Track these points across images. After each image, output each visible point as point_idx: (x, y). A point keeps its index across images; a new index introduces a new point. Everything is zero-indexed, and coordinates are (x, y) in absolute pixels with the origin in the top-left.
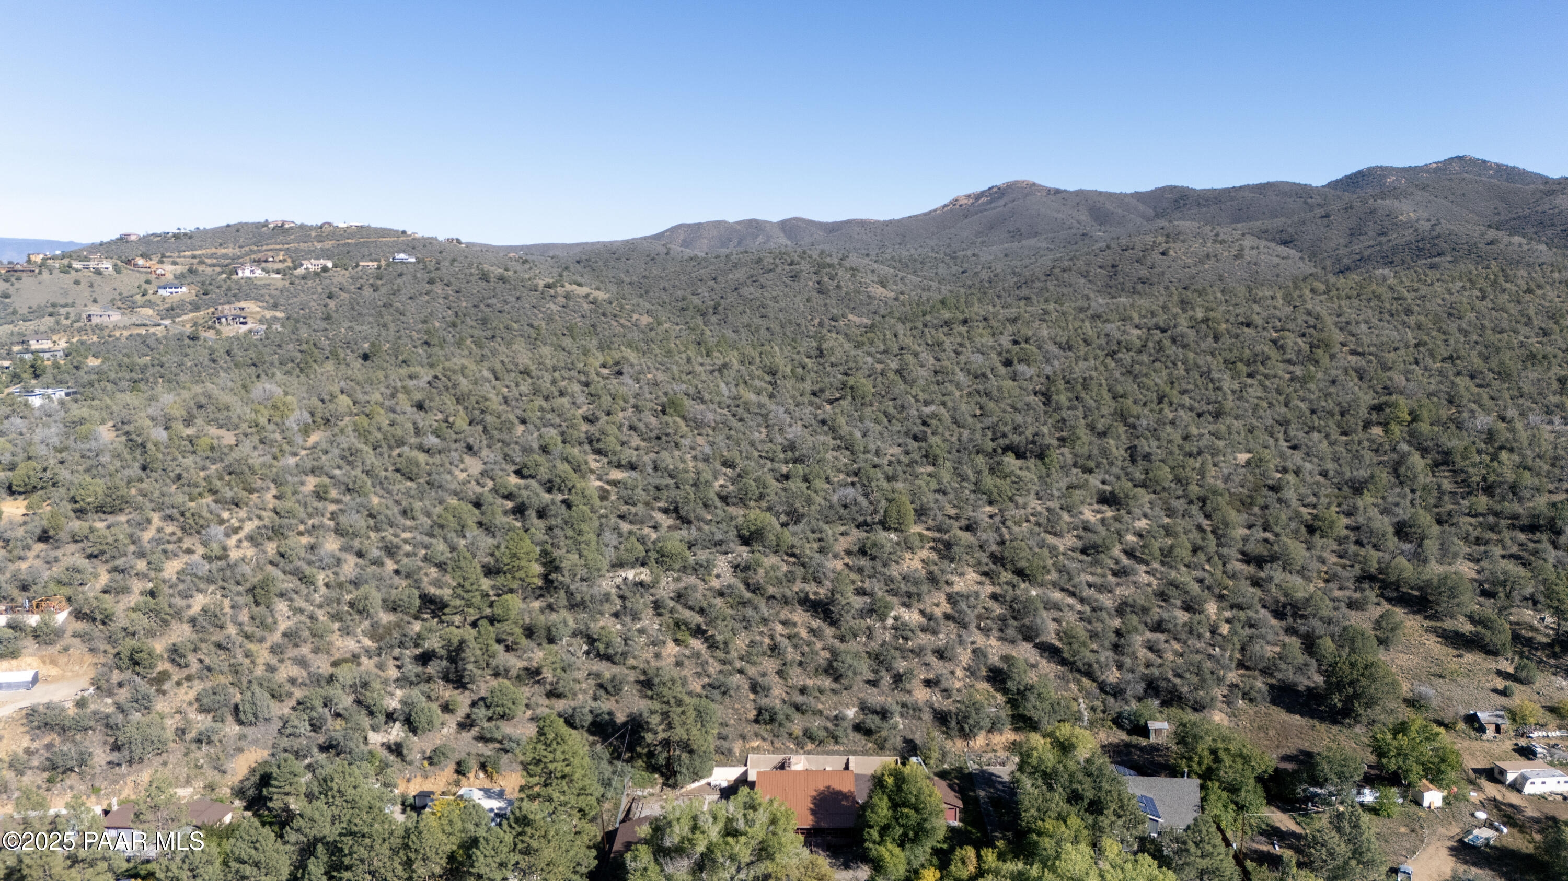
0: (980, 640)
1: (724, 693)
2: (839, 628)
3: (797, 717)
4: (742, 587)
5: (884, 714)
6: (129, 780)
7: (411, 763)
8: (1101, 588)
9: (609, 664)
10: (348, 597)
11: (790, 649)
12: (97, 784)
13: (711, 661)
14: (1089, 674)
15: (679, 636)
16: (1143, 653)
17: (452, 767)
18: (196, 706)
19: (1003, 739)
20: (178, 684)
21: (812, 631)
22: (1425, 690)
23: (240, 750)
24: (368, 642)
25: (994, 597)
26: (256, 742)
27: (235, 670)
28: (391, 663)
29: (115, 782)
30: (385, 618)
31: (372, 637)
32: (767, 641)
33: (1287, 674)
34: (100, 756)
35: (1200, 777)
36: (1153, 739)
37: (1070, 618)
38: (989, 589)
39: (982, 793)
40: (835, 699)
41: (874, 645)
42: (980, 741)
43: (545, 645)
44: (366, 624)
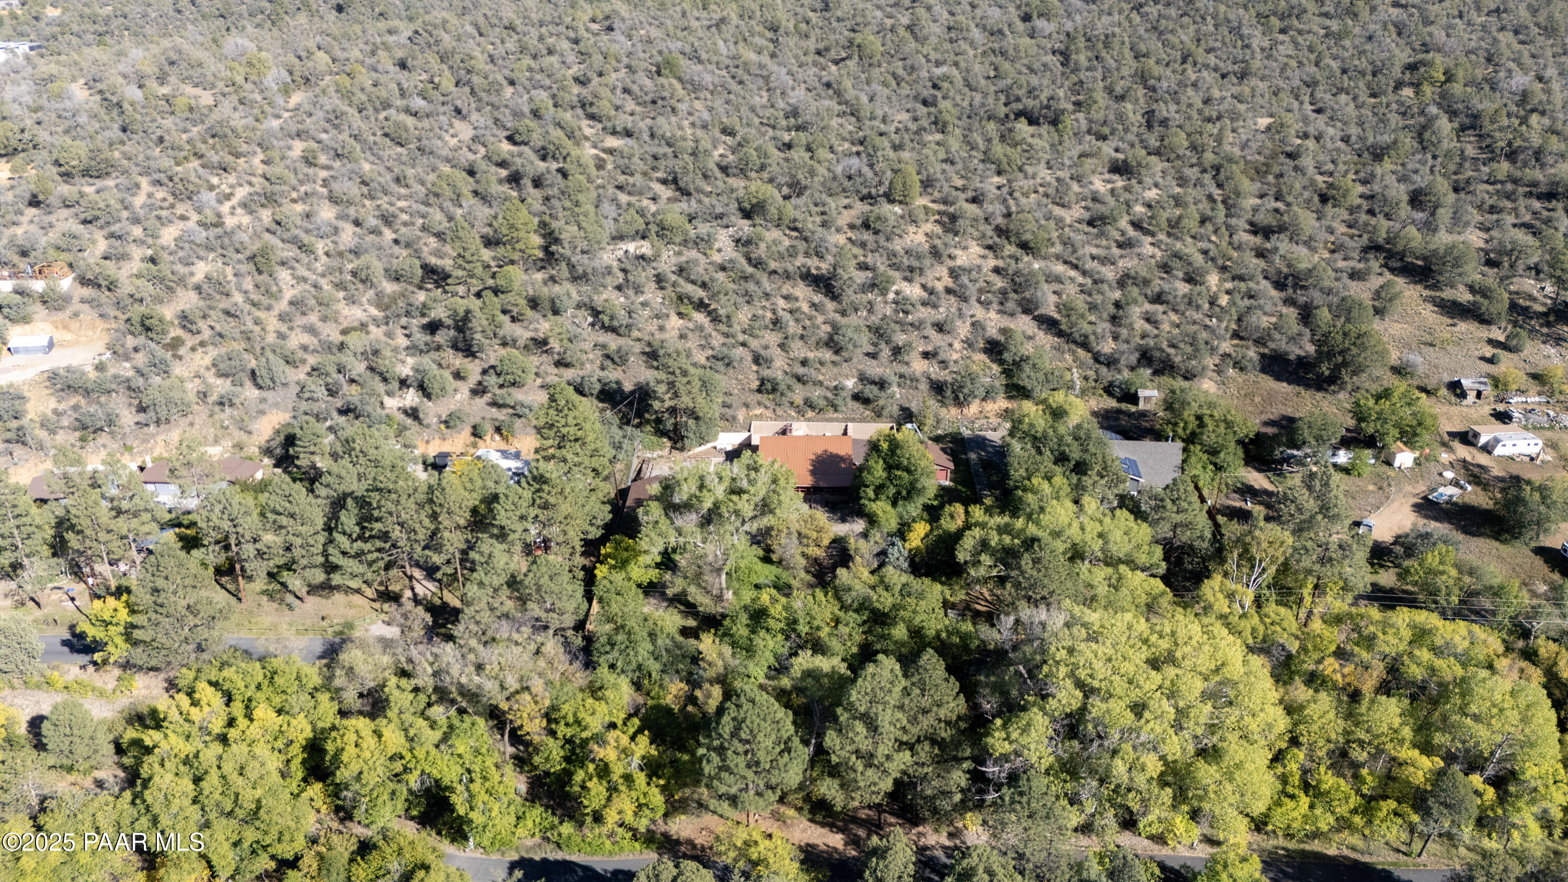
0: (979, 313)
1: (728, 365)
2: (840, 303)
3: (798, 387)
4: (743, 261)
5: (882, 384)
6: (160, 438)
7: (428, 426)
8: (1104, 261)
9: (614, 336)
10: (350, 267)
11: (792, 323)
12: (129, 443)
13: (714, 334)
14: (1085, 345)
15: (682, 309)
16: (1140, 325)
17: (468, 430)
18: (213, 370)
19: (996, 407)
20: (193, 349)
21: (813, 305)
22: (1415, 358)
23: (262, 412)
24: (374, 312)
25: (997, 270)
26: (276, 405)
27: (247, 336)
28: (400, 332)
29: (146, 441)
30: (389, 287)
31: (378, 306)
32: (769, 315)
33: (1280, 343)
34: (128, 417)
35: (1183, 440)
36: (1142, 406)
37: (1071, 290)
38: (992, 263)
39: (973, 456)
40: (835, 370)
41: (875, 319)
42: (974, 408)
43: (550, 316)
44: (371, 293)
